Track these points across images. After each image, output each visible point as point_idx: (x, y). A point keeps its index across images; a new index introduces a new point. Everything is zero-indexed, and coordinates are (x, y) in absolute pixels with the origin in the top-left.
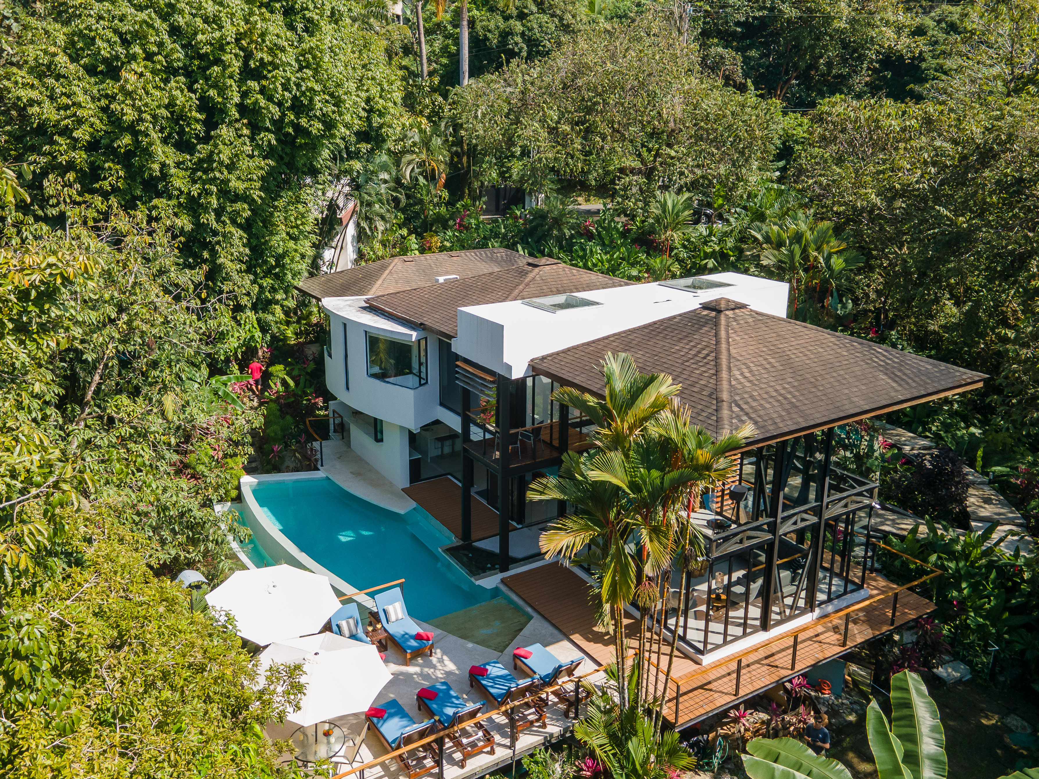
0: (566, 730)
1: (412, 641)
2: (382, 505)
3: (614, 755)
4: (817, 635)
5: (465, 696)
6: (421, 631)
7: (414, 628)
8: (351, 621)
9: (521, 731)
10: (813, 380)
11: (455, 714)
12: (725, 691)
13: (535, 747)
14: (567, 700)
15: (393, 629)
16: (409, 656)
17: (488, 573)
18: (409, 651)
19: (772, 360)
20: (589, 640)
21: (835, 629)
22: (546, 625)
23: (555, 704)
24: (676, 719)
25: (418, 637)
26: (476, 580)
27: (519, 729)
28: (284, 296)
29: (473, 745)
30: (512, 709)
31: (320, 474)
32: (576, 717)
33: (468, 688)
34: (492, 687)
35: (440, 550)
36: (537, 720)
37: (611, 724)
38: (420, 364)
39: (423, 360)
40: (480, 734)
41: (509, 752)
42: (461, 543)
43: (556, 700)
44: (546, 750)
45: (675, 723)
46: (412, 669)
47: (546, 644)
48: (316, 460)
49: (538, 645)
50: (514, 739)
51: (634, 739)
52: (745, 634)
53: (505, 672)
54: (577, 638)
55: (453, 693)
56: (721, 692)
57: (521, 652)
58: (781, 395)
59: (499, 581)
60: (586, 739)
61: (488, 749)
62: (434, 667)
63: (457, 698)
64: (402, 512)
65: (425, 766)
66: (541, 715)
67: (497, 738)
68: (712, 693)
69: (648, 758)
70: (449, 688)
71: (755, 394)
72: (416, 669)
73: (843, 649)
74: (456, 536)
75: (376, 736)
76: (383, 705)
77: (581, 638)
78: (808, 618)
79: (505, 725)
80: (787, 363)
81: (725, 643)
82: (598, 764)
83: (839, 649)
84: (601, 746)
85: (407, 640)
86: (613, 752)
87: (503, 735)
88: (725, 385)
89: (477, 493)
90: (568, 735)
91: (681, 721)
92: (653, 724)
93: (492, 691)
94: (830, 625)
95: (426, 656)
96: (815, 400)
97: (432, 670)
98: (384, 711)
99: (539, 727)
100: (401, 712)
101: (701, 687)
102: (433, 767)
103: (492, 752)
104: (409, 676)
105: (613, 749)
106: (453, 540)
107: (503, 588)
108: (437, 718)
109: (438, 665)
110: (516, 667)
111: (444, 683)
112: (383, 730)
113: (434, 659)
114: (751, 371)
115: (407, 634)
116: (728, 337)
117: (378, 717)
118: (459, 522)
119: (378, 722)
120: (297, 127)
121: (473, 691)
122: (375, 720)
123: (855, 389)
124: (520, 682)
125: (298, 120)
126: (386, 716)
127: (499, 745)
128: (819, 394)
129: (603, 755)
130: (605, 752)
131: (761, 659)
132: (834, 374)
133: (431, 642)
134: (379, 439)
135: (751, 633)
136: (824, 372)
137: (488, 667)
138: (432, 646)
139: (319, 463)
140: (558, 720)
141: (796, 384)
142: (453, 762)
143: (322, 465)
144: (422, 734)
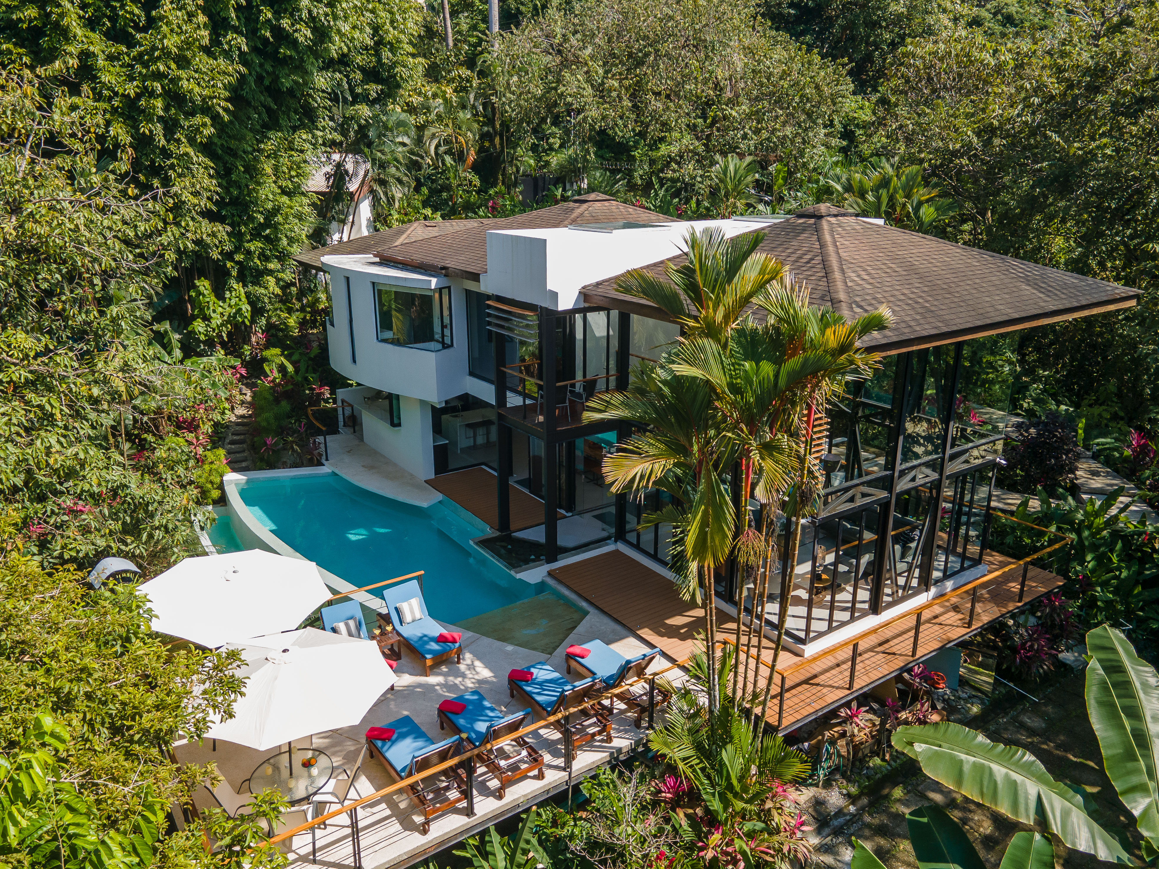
0: (638, 743)
1: (433, 644)
2: (401, 498)
3: (703, 770)
4: (936, 617)
5: (503, 708)
6: (444, 631)
7: (436, 629)
8: (351, 623)
9: (580, 748)
10: (945, 286)
11: (489, 728)
12: (836, 685)
13: (598, 766)
14: (638, 705)
15: (406, 631)
16: (429, 663)
17: (532, 564)
18: (428, 656)
19: (893, 266)
20: (662, 635)
21: (956, 608)
22: (606, 620)
23: (622, 712)
24: (780, 721)
25: (441, 639)
26: (517, 573)
27: (577, 744)
28: (279, 266)
29: (514, 768)
30: (566, 718)
31: (326, 469)
32: (651, 727)
33: (508, 699)
34: (539, 694)
35: (471, 543)
36: (600, 733)
37: (698, 731)
38: (443, 327)
39: (447, 321)
40: (524, 753)
41: (563, 775)
42: (498, 534)
43: (623, 706)
44: (613, 770)
45: (779, 726)
46: (433, 680)
47: (608, 642)
48: (320, 455)
49: (598, 642)
50: (569, 758)
51: (729, 747)
52: (853, 619)
53: (556, 675)
54: (646, 633)
55: (487, 704)
56: (830, 686)
57: (576, 650)
58: (910, 299)
59: (545, 574)
60: (665, 750)
61: (535, 772)
62: (464, 676)
63: (492, 709)
64: (425, 505)
65: (447, 799)
66: (605, 726)
67: (547, 758)
68: (819, 688)
69: (749, 770)
70: (482, 698)
71: (879, 296)
72: (440, 679)
73: (969, 630)
74: (492, 527)
75: (381, 765)
76: (390, 724)
77: (651, 632)
78: (922, 599)
79: (558, 741)
80: (911, 269)
81: (831, 629)
82: (682, 782)
83: (964, 631)
84: (684, 759)
85: (427, 643)
86: (701, 765)
87: (555, 754)
88: (840, 285)
89: (518, 482)
90: (640, 749)
91: (785, 723)
92: (751, 727)
93: (539, 698)
94: (947, 604)
95: (453, 663)
96: (953, 305)
97: (460, 679)
98: (393, 732)
99: (602, 741)
100: (416, 732)
101: (806, 682)
102: (459, 800)
103: (540, 776)
104: (429, 688)
105: (702, 762)
106: (489, 532)
107: (551, 582)
108: (464, 736)
109: (468, 672)
110: (569, 671)
111: (474, 693)
112: (388, 755)
113: (462, 667)
114: (869, 274)
115: (425, 636)
116: (835, 242)
117: (383, 740)
118: (495, 513)
119: (383, 746)
120: (278, 31)
121: (514, 702)
122: (379, 743)
123: (997, 298)
124: (577, 684)
125: (278, 20)
126: (395, 736)
127: (550, 767)
128: (956, 300)
129: (689, 772)
130: (691, 767)
131: (875, 647)
132: (969, 282)
133: (457, 645)
134: (395, 422)
135: (859, 618)
136: (956, 280)
137: (533, 670)
138: (460, 649)
139: (324, 457)
140: (626, 731)
141: (926, 289)
142: (486, 792)
143: (327, 460)
144: (443, 756)
